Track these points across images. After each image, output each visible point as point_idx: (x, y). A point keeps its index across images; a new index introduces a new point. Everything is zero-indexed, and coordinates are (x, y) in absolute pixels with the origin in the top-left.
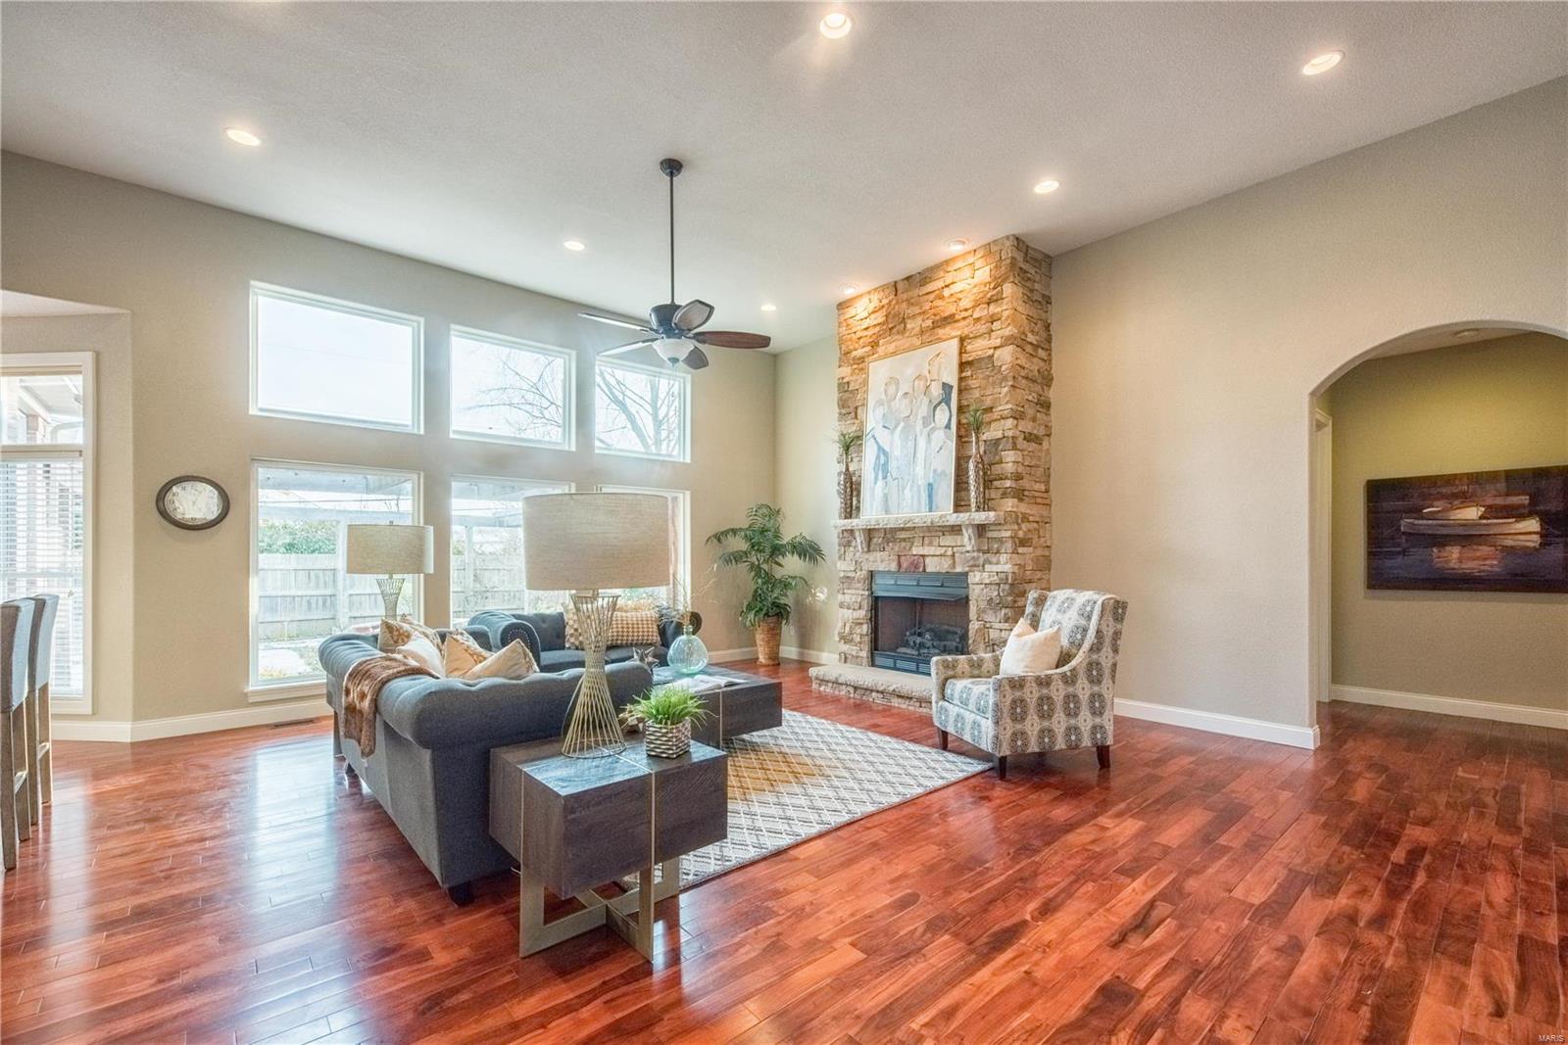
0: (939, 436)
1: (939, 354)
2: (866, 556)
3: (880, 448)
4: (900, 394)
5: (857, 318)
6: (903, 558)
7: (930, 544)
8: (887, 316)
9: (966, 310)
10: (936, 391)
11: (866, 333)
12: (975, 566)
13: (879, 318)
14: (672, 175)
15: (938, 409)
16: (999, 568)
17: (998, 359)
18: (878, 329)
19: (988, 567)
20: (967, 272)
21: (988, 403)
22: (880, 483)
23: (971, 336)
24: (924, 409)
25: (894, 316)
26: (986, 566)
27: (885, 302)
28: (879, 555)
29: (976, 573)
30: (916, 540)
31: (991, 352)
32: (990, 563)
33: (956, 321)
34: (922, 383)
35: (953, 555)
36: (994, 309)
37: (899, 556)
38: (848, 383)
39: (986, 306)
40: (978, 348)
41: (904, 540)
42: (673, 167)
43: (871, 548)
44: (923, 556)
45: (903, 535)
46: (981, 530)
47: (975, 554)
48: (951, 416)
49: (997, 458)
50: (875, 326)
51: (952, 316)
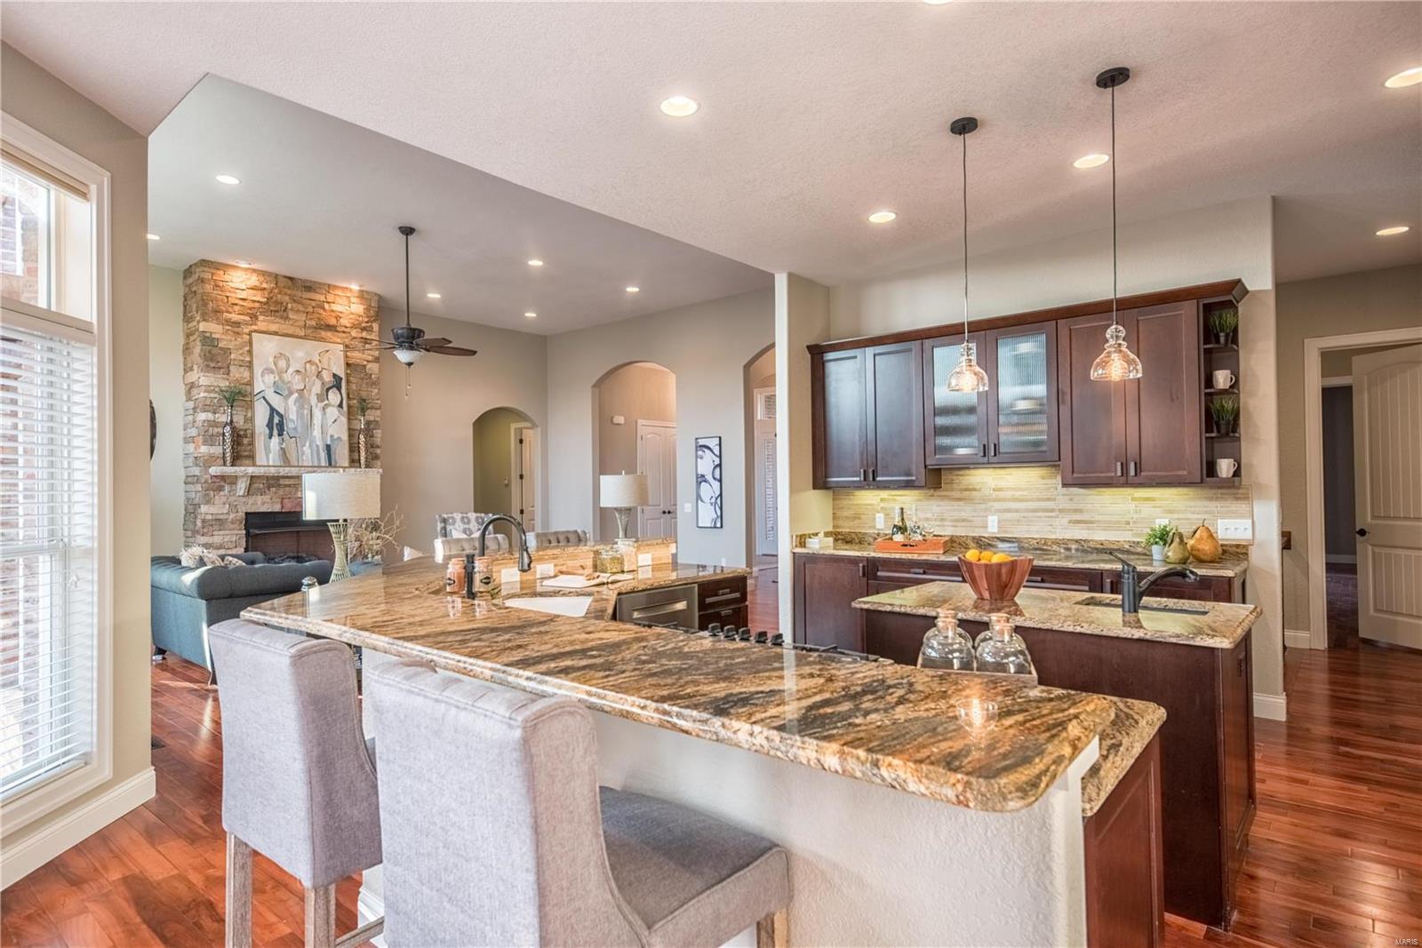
0: (333, 412)
1: (327, 351)
2: (245, 499)
3: (272, 410)
4: (291, 370)
5: (230, 284)
6: (286, 501)
8: (268, 299)
9: (346, 327)
11: (241, 303)
13: (260, 297)
15: (330, 391)
17: (370, 369)
18: (257, 305)
20: (346, 301)
22: (276, 439)
23: (351, 346)
24: (317, 388)
25: (277, 303)
27: (264, 285)
28: (259, 499)
31: (365, 363)
33: (337, 331)
34: (313, 368)
36: (364, 334)
37: (284, 499)
39: (360, 331)
40: (356, 356)
43: (253, 492)
45: (287, 482)
48: (342, 399)
50: (254, 301)
51: (334, 326)
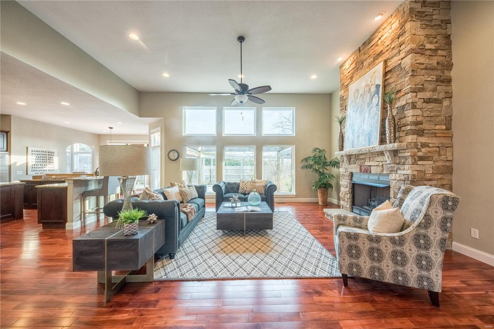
0: (374, 110)
1: (375, 72)
2: (349, 166)
4: (359, 96)
5: (346, 69)
6: (362, 167)
7: (373, 161)
8: (356, 64)
9: (388, 46)
10: (373, 89)
11: (349, 74)
12: (392, 171)
13: (353, 66)
14: (241, 42)
15: (374, 97)
16: (405, 172)
17: (403, 64)
19: (399, 172)
20: (389, 27)
21: (398, 88)
23: (390, 57)
24: (368, 100)
25: (359, 62)
26: (398, 171)
27: (355, 58)
28: (353, 166)
29: (393, 174)
30: (367, 159)
31: (399, 62)
32: (400, 169)
33: (383, 54)
34: (368, 87)
35: (382, 166)
36: (401, 39)
37: (361, 166)
38: (343, 96)
39: (397, 39)
40: (394, 62)
41: (362, 159)
42: (241, 39)
43: (351, 162)
44: (370, 166)
45: (362, 157)
46: (395, 153)
47: (393, 165)
48: (379, 99)
49: (404, 115)
50: (352, 69)
51: (382, 51)
